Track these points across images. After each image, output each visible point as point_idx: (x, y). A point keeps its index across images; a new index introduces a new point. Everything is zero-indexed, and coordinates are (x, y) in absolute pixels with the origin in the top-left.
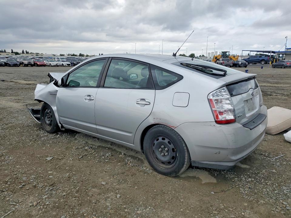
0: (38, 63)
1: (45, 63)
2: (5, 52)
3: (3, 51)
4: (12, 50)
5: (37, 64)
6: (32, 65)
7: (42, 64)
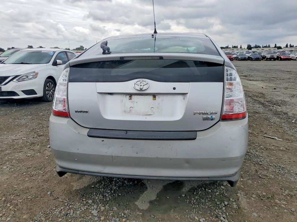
0: (282, 57)
1: (291, 57)
2: (269, 47)
3: (268, 46)
4: (276, 45)
5: (280, 57)
6: (275, 59)
7: (287, 57)
